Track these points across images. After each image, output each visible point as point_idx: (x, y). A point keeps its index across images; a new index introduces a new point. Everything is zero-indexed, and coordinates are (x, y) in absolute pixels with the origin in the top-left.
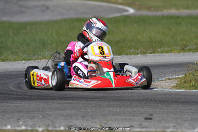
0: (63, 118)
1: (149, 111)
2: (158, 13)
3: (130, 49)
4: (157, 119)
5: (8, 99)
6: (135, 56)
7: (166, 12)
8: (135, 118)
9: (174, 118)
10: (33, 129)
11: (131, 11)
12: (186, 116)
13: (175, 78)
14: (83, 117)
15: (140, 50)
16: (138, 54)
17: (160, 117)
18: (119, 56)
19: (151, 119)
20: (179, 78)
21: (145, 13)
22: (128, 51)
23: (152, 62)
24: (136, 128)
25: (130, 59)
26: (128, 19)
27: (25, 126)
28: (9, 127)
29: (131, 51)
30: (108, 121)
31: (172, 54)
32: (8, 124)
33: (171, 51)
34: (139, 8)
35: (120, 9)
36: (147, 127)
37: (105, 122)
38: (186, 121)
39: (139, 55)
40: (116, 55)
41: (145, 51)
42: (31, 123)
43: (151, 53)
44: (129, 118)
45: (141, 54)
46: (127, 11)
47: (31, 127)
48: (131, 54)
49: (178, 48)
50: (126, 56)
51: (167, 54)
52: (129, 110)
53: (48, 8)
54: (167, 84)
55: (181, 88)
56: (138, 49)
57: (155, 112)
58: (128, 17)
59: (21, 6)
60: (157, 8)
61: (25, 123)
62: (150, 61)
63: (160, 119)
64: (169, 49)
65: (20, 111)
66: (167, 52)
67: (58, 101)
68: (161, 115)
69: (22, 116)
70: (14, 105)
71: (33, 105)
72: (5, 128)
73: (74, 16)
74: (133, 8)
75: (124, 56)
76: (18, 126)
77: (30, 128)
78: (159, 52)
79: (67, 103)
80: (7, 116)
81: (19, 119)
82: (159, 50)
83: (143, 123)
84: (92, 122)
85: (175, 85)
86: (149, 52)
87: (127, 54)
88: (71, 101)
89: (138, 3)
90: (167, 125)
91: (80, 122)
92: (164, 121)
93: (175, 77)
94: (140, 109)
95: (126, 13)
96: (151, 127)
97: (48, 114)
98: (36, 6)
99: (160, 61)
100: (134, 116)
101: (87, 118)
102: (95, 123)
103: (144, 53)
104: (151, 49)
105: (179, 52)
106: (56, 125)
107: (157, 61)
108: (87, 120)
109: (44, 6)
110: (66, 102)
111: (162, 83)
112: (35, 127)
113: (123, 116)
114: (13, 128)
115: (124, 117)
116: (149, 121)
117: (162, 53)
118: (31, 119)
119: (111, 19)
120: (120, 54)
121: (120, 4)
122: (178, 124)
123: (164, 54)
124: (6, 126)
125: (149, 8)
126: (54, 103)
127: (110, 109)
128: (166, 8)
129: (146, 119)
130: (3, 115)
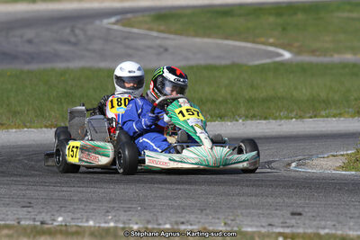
0: (172, 211)
1: (298, 202)
2: (326, 60)
3: (281, 111)
4: (310, 214)
5: (95, 182)
7: (337, 58)
8: (277, 212)
9: (334, 214)
10: (127, 226)
11: (287, 55)
12: (352, 210)
13: (342, 155)
14: (202, 211)
15: (294, 113)
16: (292, 118)
17: (314, 211)
18: (264, 122)
19: (300, 214)
20: (347, 155)
21: (306, 58)
22: (278, 114)
23: (311, 130)
24: (277, 227)
25: (280, 125)
26: (281, 68)
27: (116, 222)
28: (91, 223)
29: (282, 114)
30: (238, 216)
31: (342, 119)
32: (92, 219)
33: (340, 115)
34: (298, 52)
35: (270, 52)
36: (293, 226)
37: (232, 218)
38: (351, 218)
39: (294, 120)
41: (302, 114)
42: (125, 218)
43: (311, 118)
44: (268, 211)
45: (297, 119)
46: (281, 55)
47: (124, 223)
48: (281, 119)
49: (350, 110)
51: (334, 119)
52: (270, 200)
53: (166, 50)
54: (330, 163)
55: (350, 170)
56: (291, 111)
57: (307, 204)
58: (282, 64)
59: (128, 47)
60: (325, 52)
61: (116, 218)
62: (308, 130)
63: (314, 214)
64: (338, 112)
65: (110, 201)
66: (334, 116)
67: (167, 186)
68: (315, 209)
69: (114, 207)
70: (103, 191)
71: (131, 191)
72: (86, 225)
73: (202, 62)
74: (289, 51)
76: (106, 222)
77: (121, 225)
78: (323, 117)
79: (180, 189)
80: (92, 207)
81: (108, 212)
82: (323, 113)
83: (288, 221)
84: (213, 218)
85: (342, 165)
86: (308, 115)
87: (275, 118)
88: (186, 187)
89: (296, 44)
90: (323, 223)
91: (197, 218)
92: (318, 219)
93: (342, 153)
94: (286, 200)
95: (278, 59)
96: (298, 227)
97: (151, 205)
98: (150, 47)
99: (324, 129)
100: (276, 210)
101: (208, 211)
102: (218, 218)
103: (301, 117)
104: (311, 111)
105: (353, 117)
106: (160, 222)
107: (319, 129)
108: (207, 215)
109: (160, 46)
110: (179, 187)
111: (323, 162)
112: (129, 224)
113: (259, 209)
114: (97, 225)
115: (260, 211)
116: (297, 217)
117: (327, 117)
118: (125, 211)
119: (257, 66)
120: (266, 118)
121: (271, 45)
122: (339, 222)
123: (329, 119)
124: (87, 221)
125: (313, 52)
126: (162, 188)
127: (241, 199)
128: (339, 51)
129: (293, 214)
130: (86, 206)
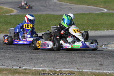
0: (62, 63)
1: (103, 60)
3: (102, 28)
6: (103, 31)
8: (95, 64)
11: (106, 10)
14: (71, 63)
15: (106, 28)
16: (105, 30)
17: (107, 64)
18: (96, 31)
19: (102, 65)
21: (111, 11)
24: (95, 70)
25: (101, 32)
26: (103, 14)
34: (109, 9)
42: (47, 66)
43: (110, 30)
44: (92, 64)
46: (104, 10)
52: (94, 59)
53: (71, 9)
56: (105, 28)
57: (105, 61)
59: (61, 8)
62: (109, 34)
73: (81, 12)
76: (40, 67)
83: (98, 67)
84: (75, 66)
86: (110, 29)
87: (100, 30)
89: (108, 7)
91: (69, 66)
92: (108, 67)
95: (103, 12)
97: (56, 61)
98: (67, 8)
103: (108, 30)
109: (70, 7)
110: (66, 54)
111: (112, 45)
118: (47, 63)
119: (96, 14)
126: (61, 54)
127: (85, 59)
129: (100, 65)
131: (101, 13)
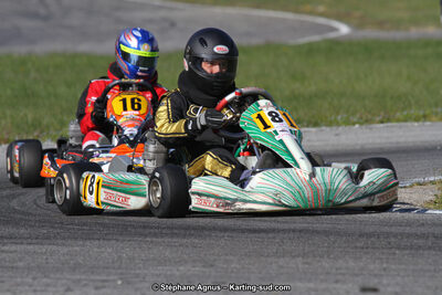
1: (372, 267)
2: (399, 35)
4: (390, 289)
6: (347, 128)
7: (415, 32)
8: (338, 286)
9: (429, 288)
11: (344, 29)
13: (433, 183)
15: (358, 115)
16: (354, 124)
17: (397, 284)
18: (314, 129)
19: (375, 290)
20: (441, 182)
21: (370, 33)
22: (333, 118)
23: (384, 141)
25: (337, 135)
26: (335, 48)
29: (339, 117)
31: (428, 123)
33: (425, 117)
34: (360, 24)
35: (320, 25)
39: (357, 126)
40: (307, 126)
41: (370, 117)
43: (382, 122)
44: (324, 286)
45: (361, 124)
46: (335, 29)
48: (338, 125)
49: (440, 110)
50: (328, 129)
51: (416, 124)
52: (326, 264)
53: (173, 24)
54: (415, 196)
56: (353, 114)
57: (385, 269)
60: (397, 24)
62: (378, 141)
64: (422, 113)
65: (74, 269)
66: (417, 120)
68: (399, 279)
69: (79, 281)
70: (66, 250)
74: (347, 23)
75: (324, 128)
78: (398, 121)
82: (399, 115)
85: (434, 198)
86: (378, 119)
87: (330, 124)
89: (357, 14)
93: (432, 179)
94: (351, 263)
95: (332, 35)
97: (137, 276)
99: (402, 140)
100: (337, 281)
103: (368, 121)
104: (382, 113)
107: (395, 140)
109: (164, 19)
113: (310, 281)
115: (312, 285)
117: (406, 121)
118: (97, 288)
119: (300, 47)
120: (316, 125)
121: (322, 15)
123: (409, 124)
125: (381, 24)
127: (281, 261)
128: (416, 22)
129: (364, 289)
131: (326, 41)
